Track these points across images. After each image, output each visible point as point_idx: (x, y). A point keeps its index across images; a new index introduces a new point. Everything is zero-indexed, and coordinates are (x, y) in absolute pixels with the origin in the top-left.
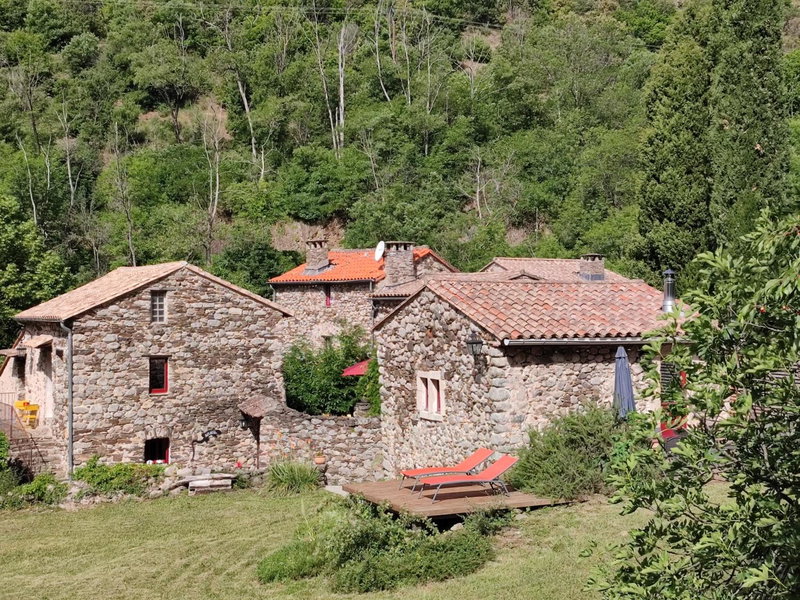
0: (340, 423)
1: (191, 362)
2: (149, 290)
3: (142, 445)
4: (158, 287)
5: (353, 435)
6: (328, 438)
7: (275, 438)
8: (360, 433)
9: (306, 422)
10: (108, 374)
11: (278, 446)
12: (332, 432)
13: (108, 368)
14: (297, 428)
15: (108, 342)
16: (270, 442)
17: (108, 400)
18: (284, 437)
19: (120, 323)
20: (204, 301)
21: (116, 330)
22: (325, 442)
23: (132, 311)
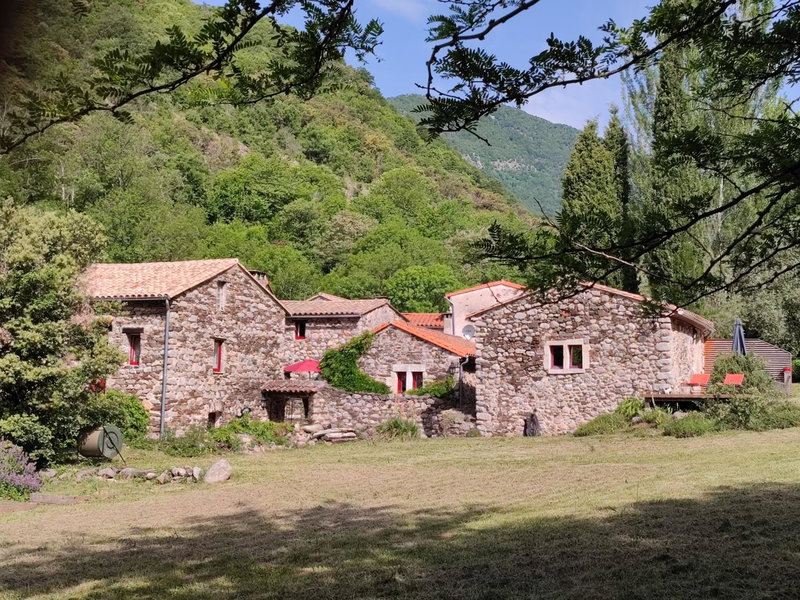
0: (376, 398)
1: (236, 347)
2: (216, 280)
3: (207, 417)
4: (222, 278)
5: (385, 407)
6: (366, 410)
7: (326, 409)
8: (390, 406)
9: (349, 397)
10: (191, 351)
11: (328, 416)
12: (369, 405)
13: (191, 346)
14: (343, 401)
15: (191, 322)
16: (322, 413)
17: (189, 374)
18: (333, 409)
19: (198, 306)
20: (245, 295)
21: (197, 312)
22: (364, 413)
23: (206, 297)
